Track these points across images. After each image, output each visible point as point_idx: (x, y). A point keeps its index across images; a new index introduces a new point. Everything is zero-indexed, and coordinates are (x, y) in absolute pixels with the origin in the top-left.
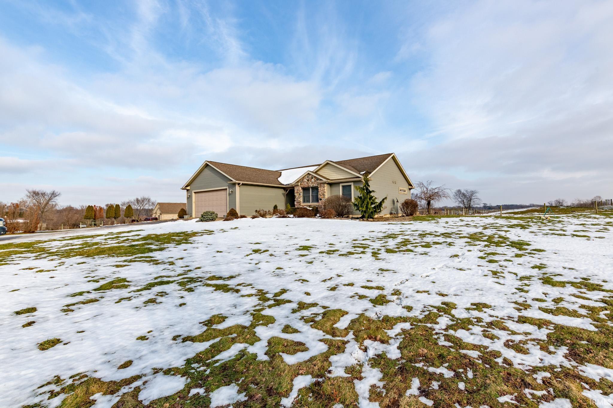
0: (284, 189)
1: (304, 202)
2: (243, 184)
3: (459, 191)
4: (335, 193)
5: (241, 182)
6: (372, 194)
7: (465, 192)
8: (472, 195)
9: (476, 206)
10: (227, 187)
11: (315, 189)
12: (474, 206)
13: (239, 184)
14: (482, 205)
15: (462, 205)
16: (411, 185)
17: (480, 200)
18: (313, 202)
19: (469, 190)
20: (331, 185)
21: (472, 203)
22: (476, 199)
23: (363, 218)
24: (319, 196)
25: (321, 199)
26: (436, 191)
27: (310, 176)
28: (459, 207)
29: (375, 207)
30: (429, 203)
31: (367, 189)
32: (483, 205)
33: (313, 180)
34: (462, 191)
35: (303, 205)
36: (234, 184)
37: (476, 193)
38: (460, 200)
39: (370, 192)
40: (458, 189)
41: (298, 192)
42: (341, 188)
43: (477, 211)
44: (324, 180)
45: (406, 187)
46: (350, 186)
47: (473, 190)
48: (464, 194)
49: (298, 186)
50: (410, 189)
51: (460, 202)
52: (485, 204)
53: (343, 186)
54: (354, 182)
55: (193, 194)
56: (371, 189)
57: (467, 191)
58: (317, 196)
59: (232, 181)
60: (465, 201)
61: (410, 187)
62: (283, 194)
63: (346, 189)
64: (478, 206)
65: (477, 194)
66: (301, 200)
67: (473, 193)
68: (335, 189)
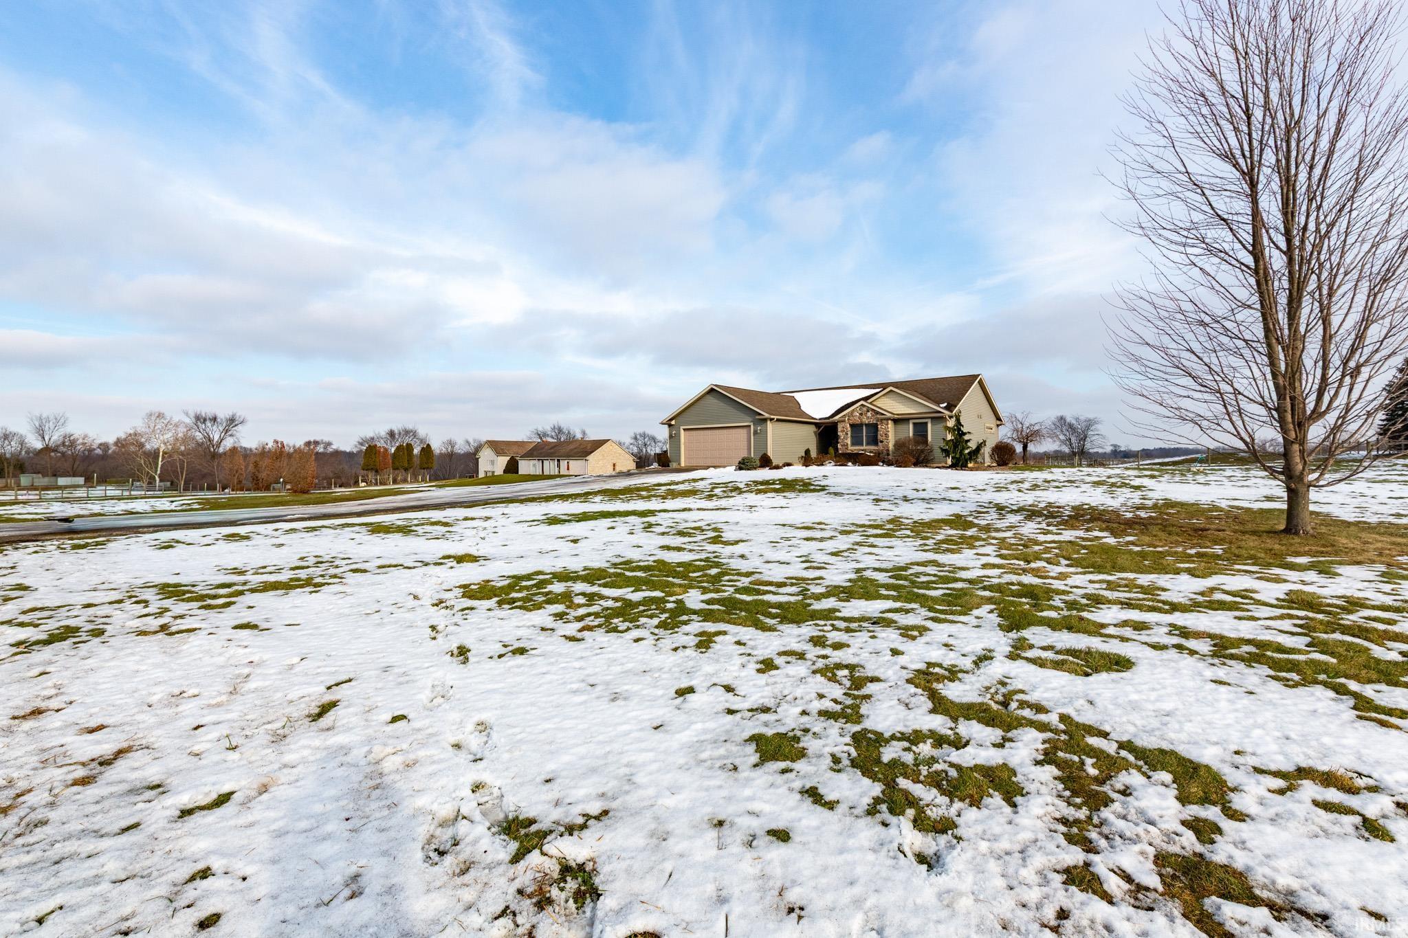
0: (817, 425)
1: (853, 444)
2: (778, 420)
3: (1062, 419)
4: (902, 436)
5: (776, 417)
6: (966, 437)
7: (1074, 422)
8: (1088, 428)
9: (1095, 450)
10: (752, 424)
11: (873, 428)
12: (1091, 451)
13: (771, 420)
14: (1108, 449)
15: (1066, 450)
16: (1000, 420)
17: (1104, 437)
18: (868, 444)
19: (1082, 418)
20: (896, 421)
21: (1088, 445)
22: (1097, 437)
23: (953, 466)
24: (879, 437)
25: (882, 442)
26: (1036, 428)
27: (865, 409)
28: (1060, 451)
29: (969, 453)
30: (1025, 447)
31: (959, 430)
32: (1111, 448)
33: (869, 414)
34: (1068, 420)
35: (852, 449)
36: (765, 420)
37: (1096, 423)
38: (1062, 437)
39: (964, 434)
40: (1059, 414)
41: (843, 431)
42: (911, 426)
43: (1097, 460)
44: (889, 415)
45: (992, 422)
46: (926, 423)
47: (1091, 416)
48: (1071, 426)
49: (844, 421)
50: (998, 426)
51: (1063, 442)
52: (1115, 446)
53: (914, 424)
54: (932, 418)
55: (682, 431)
56: (965, 430)
57: (1077, 419)
58: (876, 436)
59: (760, 414)
60: (1073, 439)
61: (999, 423)
62: (815, 433)
63: (921, 429)
64: (1100, 451)
65: (1098, 426)
66: (849, 441)
67: (1090, 423)
68: (901, 427)
